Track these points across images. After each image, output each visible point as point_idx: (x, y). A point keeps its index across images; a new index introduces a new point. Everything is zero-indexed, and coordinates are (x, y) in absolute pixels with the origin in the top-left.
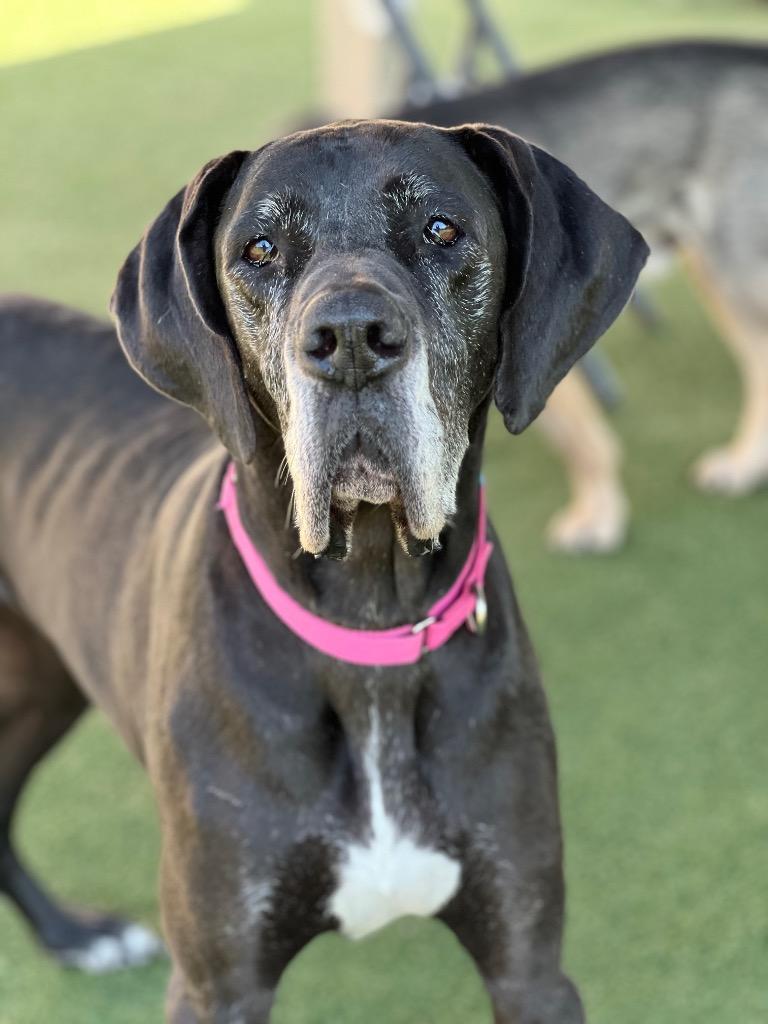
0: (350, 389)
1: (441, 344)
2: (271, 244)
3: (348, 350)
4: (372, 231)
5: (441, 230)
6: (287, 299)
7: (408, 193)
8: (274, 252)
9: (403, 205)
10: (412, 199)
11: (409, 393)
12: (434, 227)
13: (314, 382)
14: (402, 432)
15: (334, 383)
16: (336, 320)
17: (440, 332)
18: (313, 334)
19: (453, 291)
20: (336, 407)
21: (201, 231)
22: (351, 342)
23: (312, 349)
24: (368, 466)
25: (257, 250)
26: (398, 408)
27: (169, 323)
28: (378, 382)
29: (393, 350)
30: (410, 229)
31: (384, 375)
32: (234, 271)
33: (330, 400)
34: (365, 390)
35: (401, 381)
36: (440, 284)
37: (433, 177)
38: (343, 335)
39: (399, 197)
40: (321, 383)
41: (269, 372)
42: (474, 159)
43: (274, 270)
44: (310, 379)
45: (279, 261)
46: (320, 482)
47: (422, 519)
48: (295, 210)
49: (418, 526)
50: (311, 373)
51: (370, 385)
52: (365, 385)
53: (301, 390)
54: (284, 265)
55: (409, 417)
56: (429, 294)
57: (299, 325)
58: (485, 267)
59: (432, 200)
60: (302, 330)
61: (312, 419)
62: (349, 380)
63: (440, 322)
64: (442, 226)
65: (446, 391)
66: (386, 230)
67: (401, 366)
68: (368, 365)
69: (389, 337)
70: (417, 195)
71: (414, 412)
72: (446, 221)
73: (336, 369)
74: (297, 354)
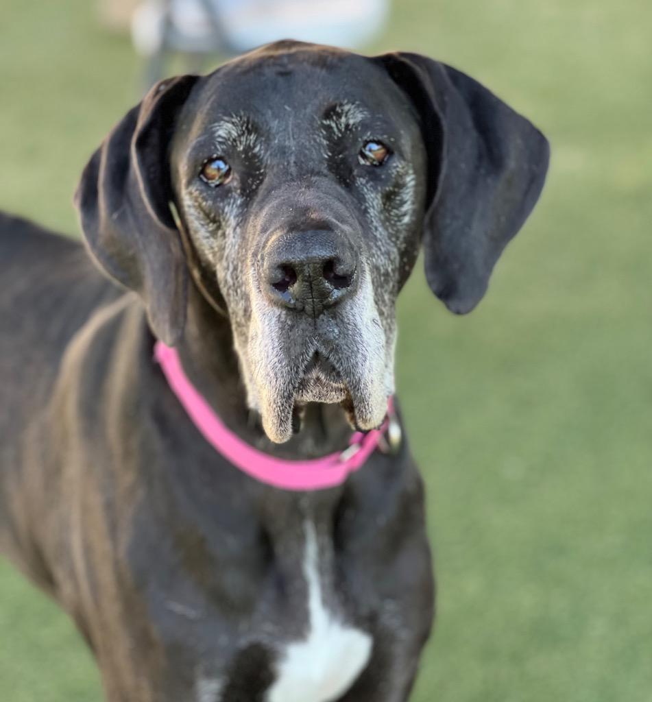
0: (309, 316)
1: (378, 256)
2: (226, 163)
3: (307, 284)
4: (315, 155)
5: (374, 151)
6: (243, 219)
7: (343, 120)
8: (227, 174)
9: (340, 130)
10: (347, 126)
11: (358, 318)
12: (367, 148)
13: (277, 311)
14: (352, 351)
15: (295, 311)
16: (296, 257)
17: (377, 246)
18: (276, 269)
19: (384, 204)
20: (297, 332)
21: (154, 139)
22: (310, 276)
23: (277, 282)
24: (322, 377)
25: (212, 169)
26: (348, 332)
27: (122, 219)
28: (333, 309)
29: (344, 281)
30: (347, 153)
31: (338, 303)
32: (193, 189)
33: (292, 327)
34: (321, 316)
35: (352, 309)
36: (374, 200)
37: (364, 105)
38: (302, 271)
39: (337, 125)
40: (284, 312)
41: (226, 281)
42: (397, 81)
43: (229, 191)
44: (275, 309)
45: (233, 181)
46: (286, 394)
47: (369, 416)
48: (250, 133)
49: (365, 421)
50: (275, 303)
51: (325, 312)
52: (321, 312)
53: (266, 320)
54: (239, 186)
55: (359, 339)
56: (366, 211)
57: (263, 259)
58: (410, 180)
59: (364, 125)
60: (266, 264)
61: (276, 344)
62: (308, 308)
63: (375, 236)
64: (375, 147)
65: (383, 296)
66: (328, 155)
67: (352, 294)
68: (324, 295)
69: (341, 269)
70: (351, 122)
71: (363, 332)
72: (378, 142)
73: (297, 300)
74: (262, 287)
